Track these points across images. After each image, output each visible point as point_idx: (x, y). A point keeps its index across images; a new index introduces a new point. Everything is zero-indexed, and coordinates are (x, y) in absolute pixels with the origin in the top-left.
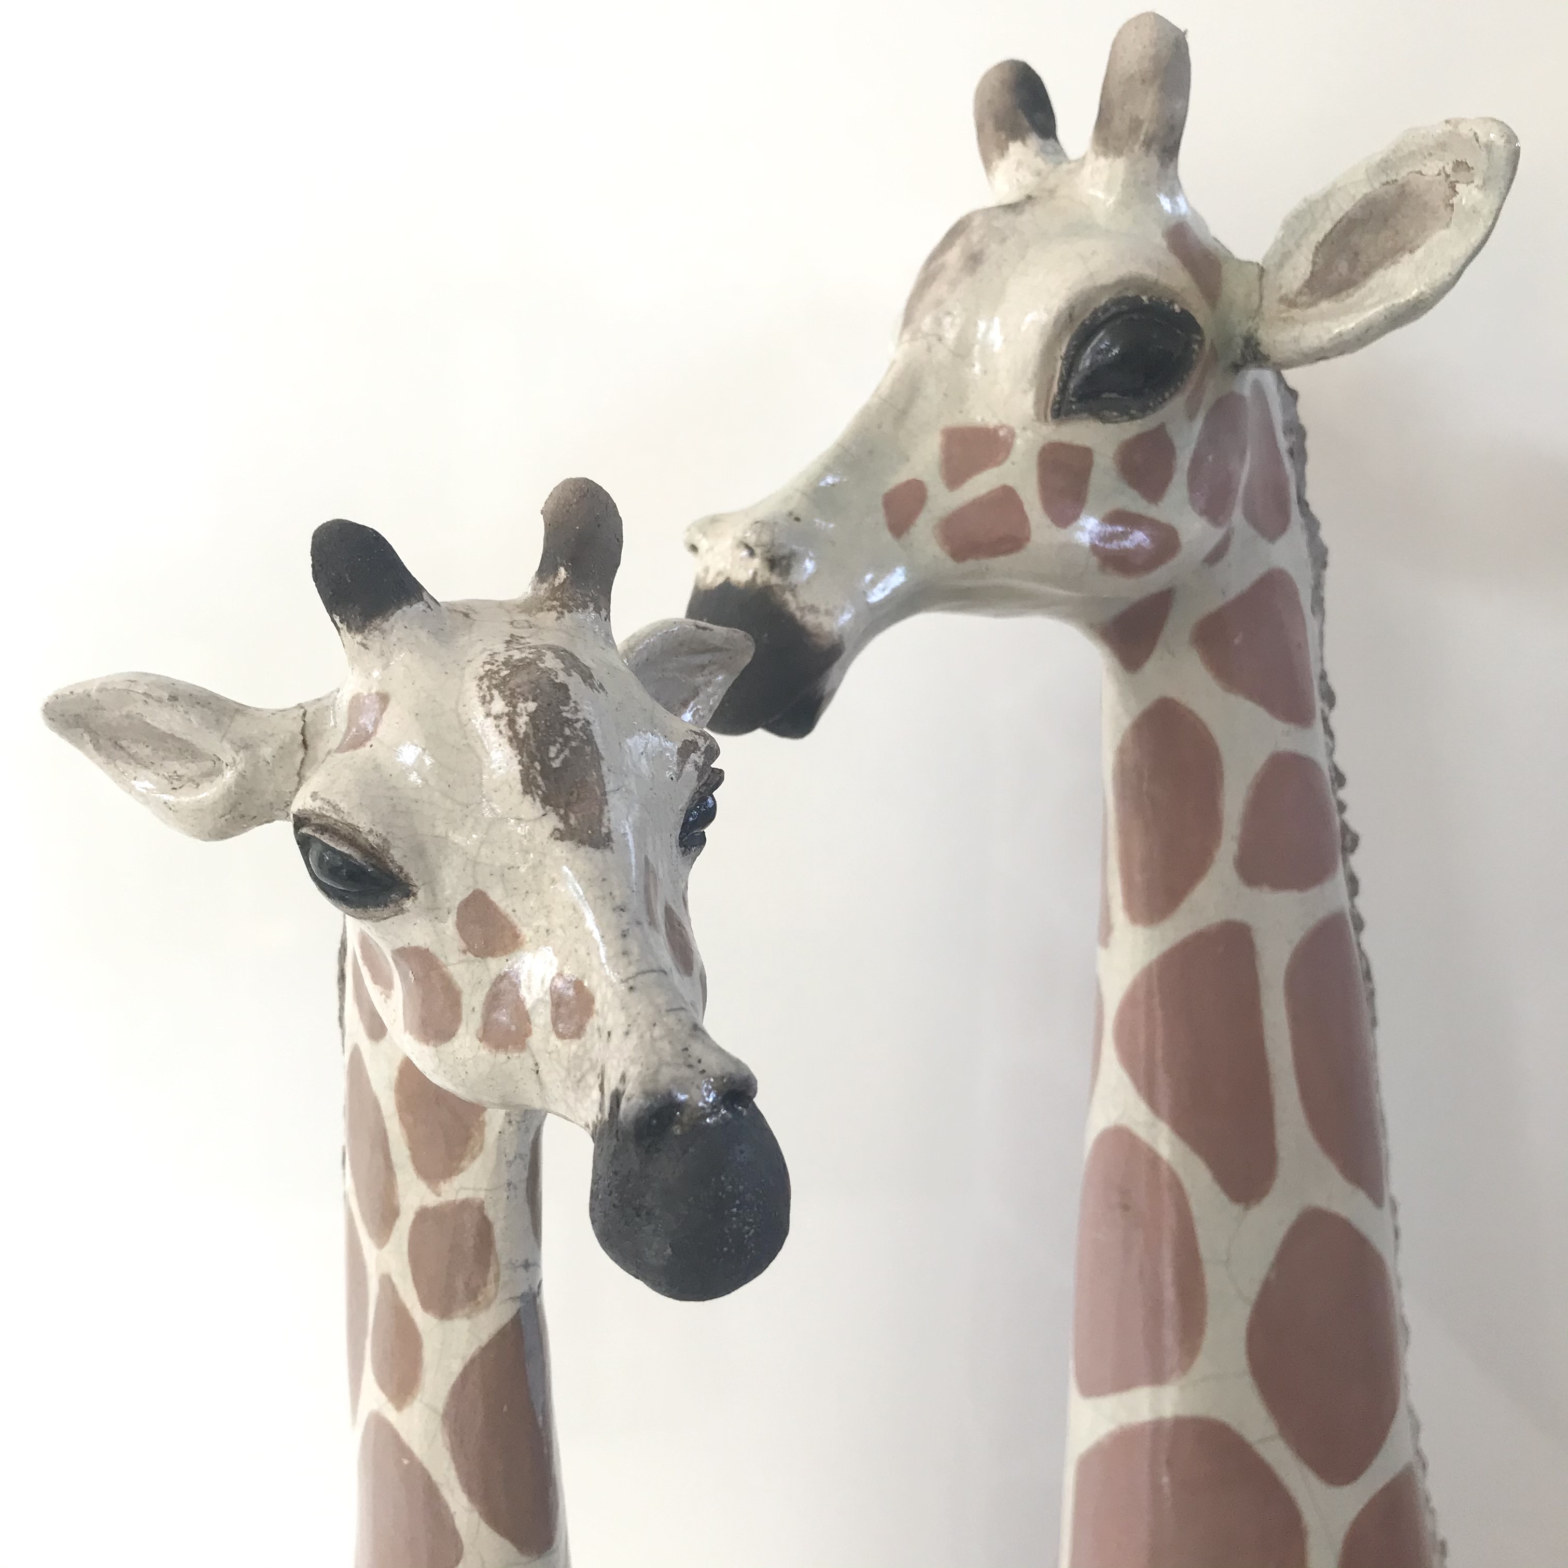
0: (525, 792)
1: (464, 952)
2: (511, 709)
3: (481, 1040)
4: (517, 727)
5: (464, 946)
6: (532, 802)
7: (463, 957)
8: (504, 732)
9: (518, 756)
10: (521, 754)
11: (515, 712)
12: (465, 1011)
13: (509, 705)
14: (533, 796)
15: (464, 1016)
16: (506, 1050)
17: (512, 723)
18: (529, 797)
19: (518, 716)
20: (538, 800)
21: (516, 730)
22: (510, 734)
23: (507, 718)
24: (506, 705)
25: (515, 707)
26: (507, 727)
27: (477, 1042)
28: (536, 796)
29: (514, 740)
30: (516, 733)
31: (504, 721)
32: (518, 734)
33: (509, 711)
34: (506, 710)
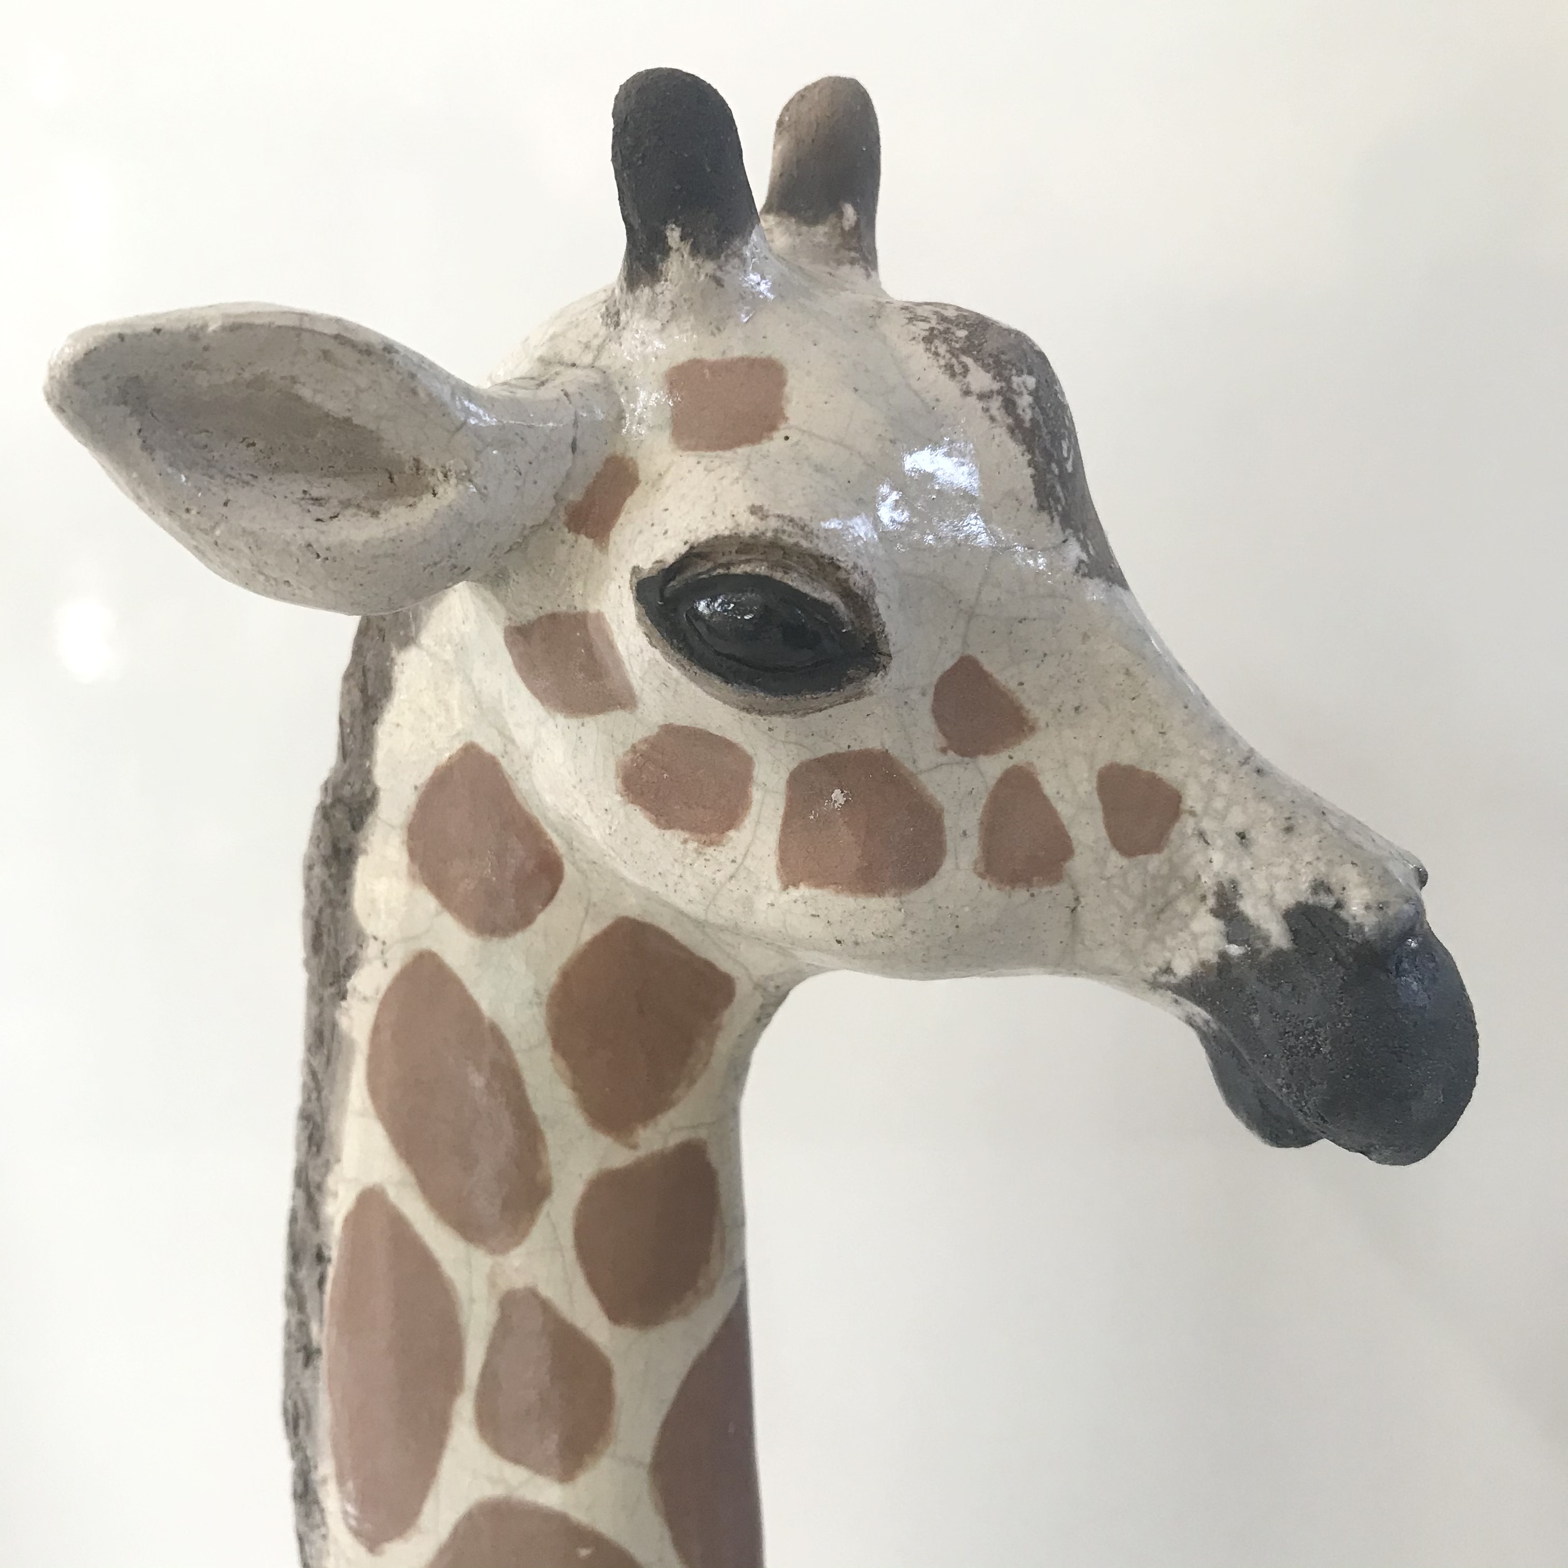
0: (1041, 508)
1: (944, 751)
2: (1004, 384)
3: (982, 876)
4: (1020, 411)
5: (942, 741)
6: (1049, 522)
7: (943, 759)
8: (999, 418)
9: (1026, 453)
10: (1030, 450)
11: (1010, 388)
12: (951, 838)
13: (998, 378)
14: (1050, 513)
15: (950, 845)
16: (1029, 884)
17: (1009, 406)
18: (1045, 516)
19: (1017, 394)
20: (1057, 519)
21: (1019, 415)
22: (1010, 421)
23: (1000, 398)
24: (994, 378)
25: (1008, 380)
26: (1003, 411)
27: (977, 881)
28: (1055, 513)
29: (1017, 431)
30: (1018, 421)
31: (995, 404)
32: (1022, 421)
33: (1002, 388)
34: (996, 386)
